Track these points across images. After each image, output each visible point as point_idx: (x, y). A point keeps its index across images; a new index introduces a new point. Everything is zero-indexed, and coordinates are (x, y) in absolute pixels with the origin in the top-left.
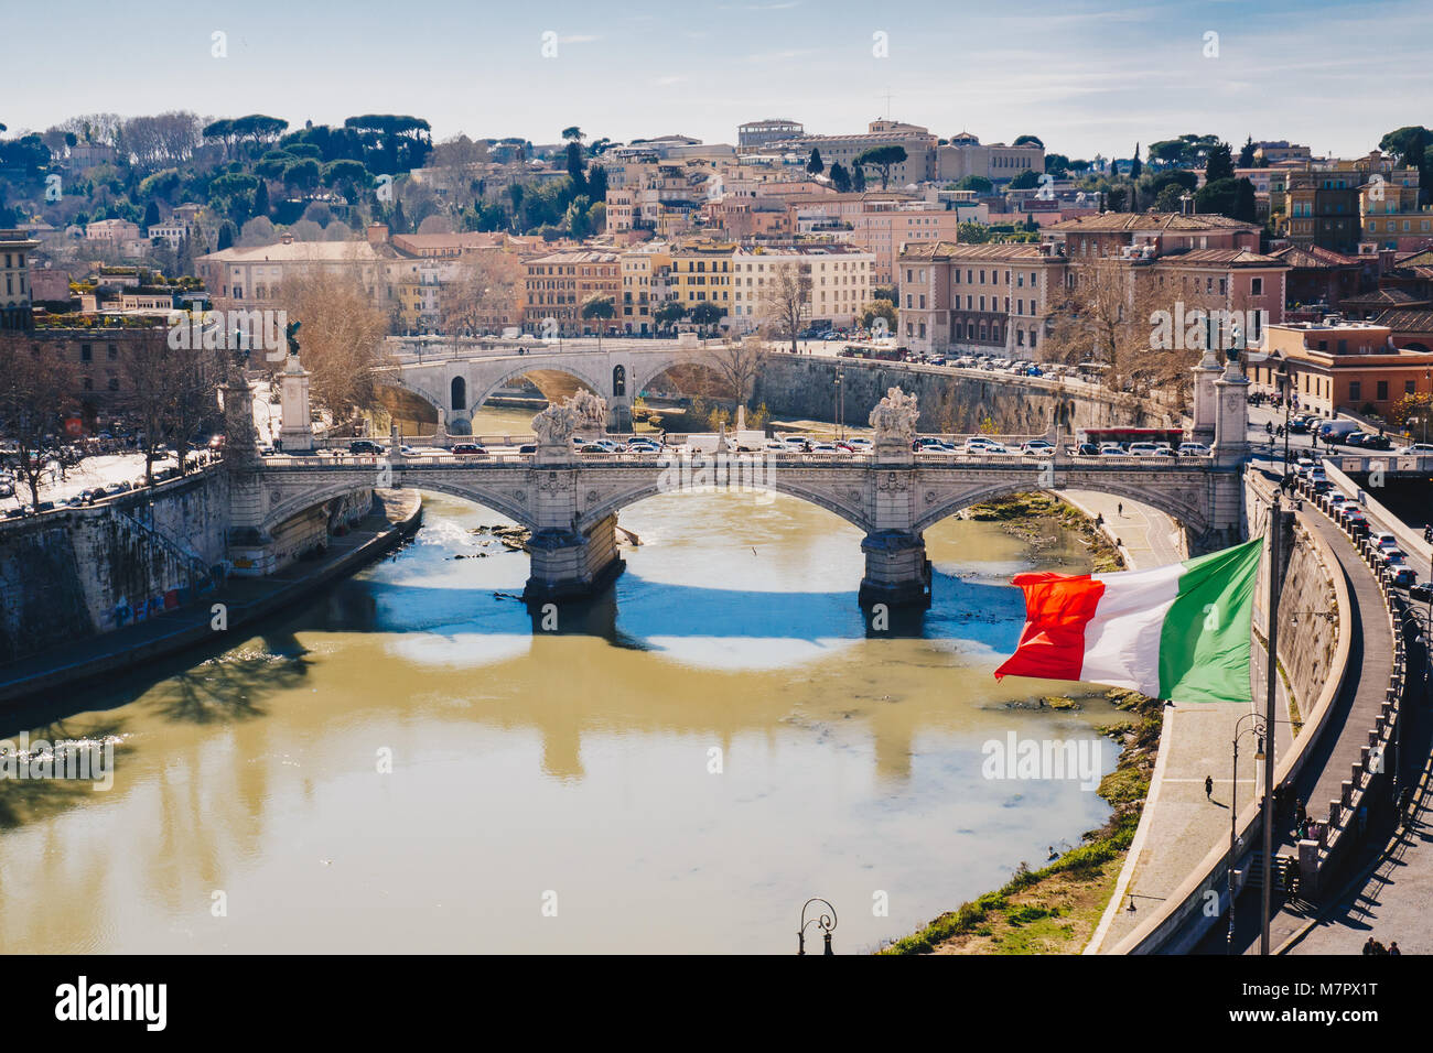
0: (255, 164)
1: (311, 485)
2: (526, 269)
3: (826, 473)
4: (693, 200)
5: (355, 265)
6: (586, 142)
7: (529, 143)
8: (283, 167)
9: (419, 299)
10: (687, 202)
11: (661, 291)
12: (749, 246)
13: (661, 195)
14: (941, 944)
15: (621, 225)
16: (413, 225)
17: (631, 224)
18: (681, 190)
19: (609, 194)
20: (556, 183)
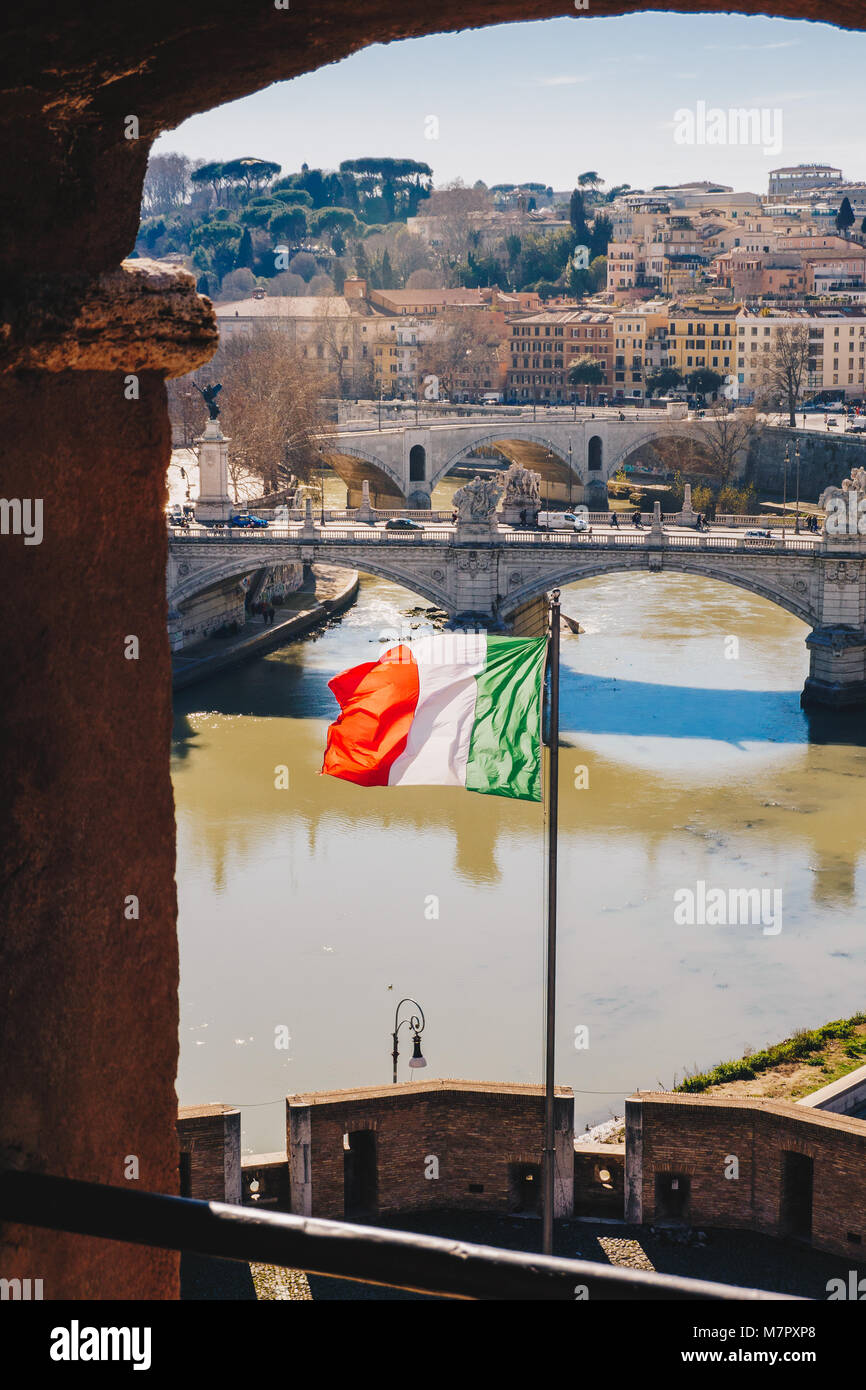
0: (241, 211)
1: (220, 558)
2: (510, 330)
3: (769, 561)
4: (703, 255)
5: (325, 323)
6: (605, 188)
7: (550, 188)
8: (269, 215)
9: (396, 360)
10: (696, 257)
11: (656, 355)
12: (755, 306)
13: (667, 249)
14: (766, 1072)
15: (622, 281)
16: (402, 279)
17: (633, 281)
18: (691, 243)
19: (611, 247)
20: (557, 234)
